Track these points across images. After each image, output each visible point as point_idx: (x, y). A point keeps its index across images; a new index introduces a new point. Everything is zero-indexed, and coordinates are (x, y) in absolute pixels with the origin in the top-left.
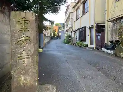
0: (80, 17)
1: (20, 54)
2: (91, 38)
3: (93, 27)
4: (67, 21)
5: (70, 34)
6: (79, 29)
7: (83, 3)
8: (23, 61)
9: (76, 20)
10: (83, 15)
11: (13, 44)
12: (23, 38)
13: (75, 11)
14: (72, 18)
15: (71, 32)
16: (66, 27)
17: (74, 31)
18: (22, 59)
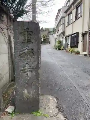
0: (72, 22)
1: (24, 67)
2: (83, 44)
3: (87, 33)
4: (58, 26)
5: (61, 40)
6: (71, 35)
7: (76, 7)
8: (26, 74)
9: (68, 25)
10: (76, 20)
11: (17, 57)
12: (26, 50)
13: (67, 16)
14: (64, 24)
15: (63, 38)
16: (56, 33)
17: (66, 37)
18: (25, 72)
